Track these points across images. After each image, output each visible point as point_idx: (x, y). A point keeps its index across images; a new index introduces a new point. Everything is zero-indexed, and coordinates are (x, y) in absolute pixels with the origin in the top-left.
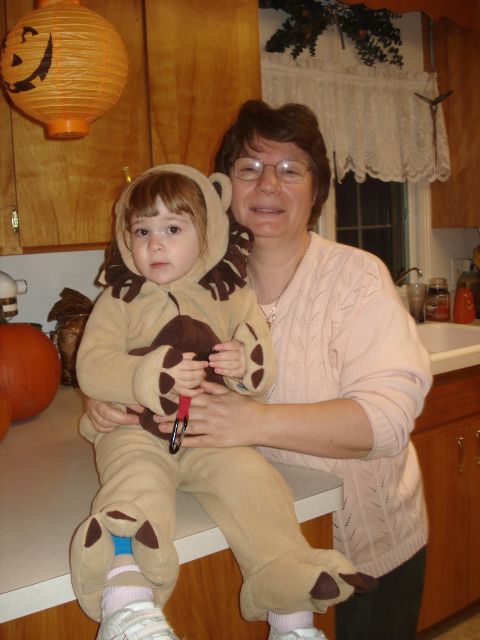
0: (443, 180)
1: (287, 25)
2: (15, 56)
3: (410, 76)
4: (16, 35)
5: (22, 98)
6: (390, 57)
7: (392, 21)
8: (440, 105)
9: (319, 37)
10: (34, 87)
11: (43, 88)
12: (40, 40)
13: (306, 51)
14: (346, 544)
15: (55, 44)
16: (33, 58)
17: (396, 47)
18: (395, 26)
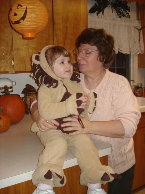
0: (141, 53)
1: (96, 5)
2: (15, 13)
3: (132, 21)
4: (15, 7)
5: (16, 26)
6: (126, 15)
7: (127, 4)
8: (141, 31)
9: (105, 9)
10: (20, 23)
11: (23, 23)
12: (23, 8)
13: (101, 13)
14: (112, 163)
15: (28, 10)
16: (21, 14)
17: (128, 12)
18: (128, 6)
